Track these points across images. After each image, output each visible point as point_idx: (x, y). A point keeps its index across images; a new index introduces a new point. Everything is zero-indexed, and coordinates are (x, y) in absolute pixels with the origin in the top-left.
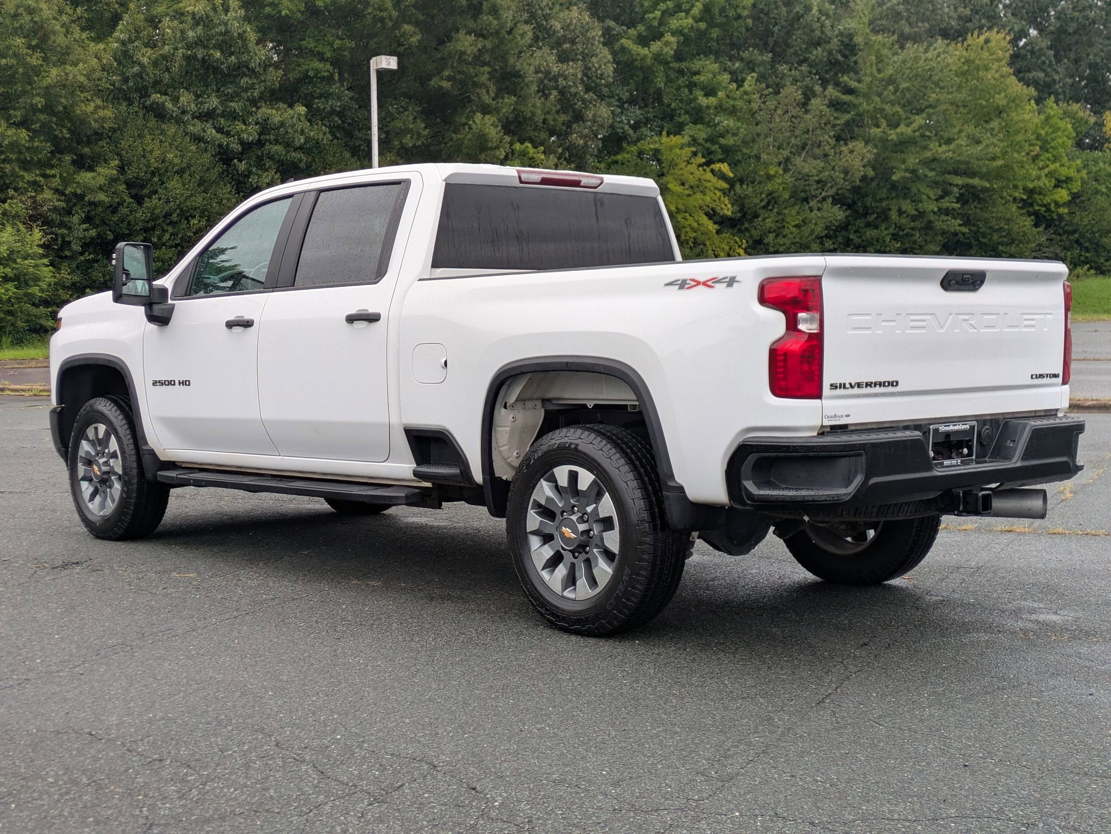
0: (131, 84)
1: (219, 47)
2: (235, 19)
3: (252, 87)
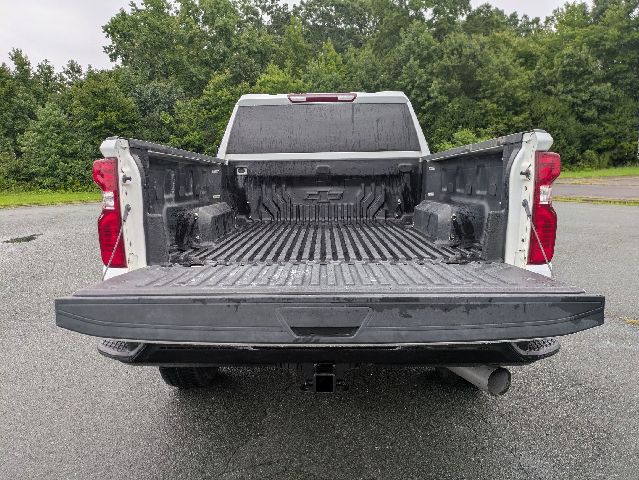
0: (540, 84)
1: (577, 65)
2: (584, 53)
3: (589, 78)
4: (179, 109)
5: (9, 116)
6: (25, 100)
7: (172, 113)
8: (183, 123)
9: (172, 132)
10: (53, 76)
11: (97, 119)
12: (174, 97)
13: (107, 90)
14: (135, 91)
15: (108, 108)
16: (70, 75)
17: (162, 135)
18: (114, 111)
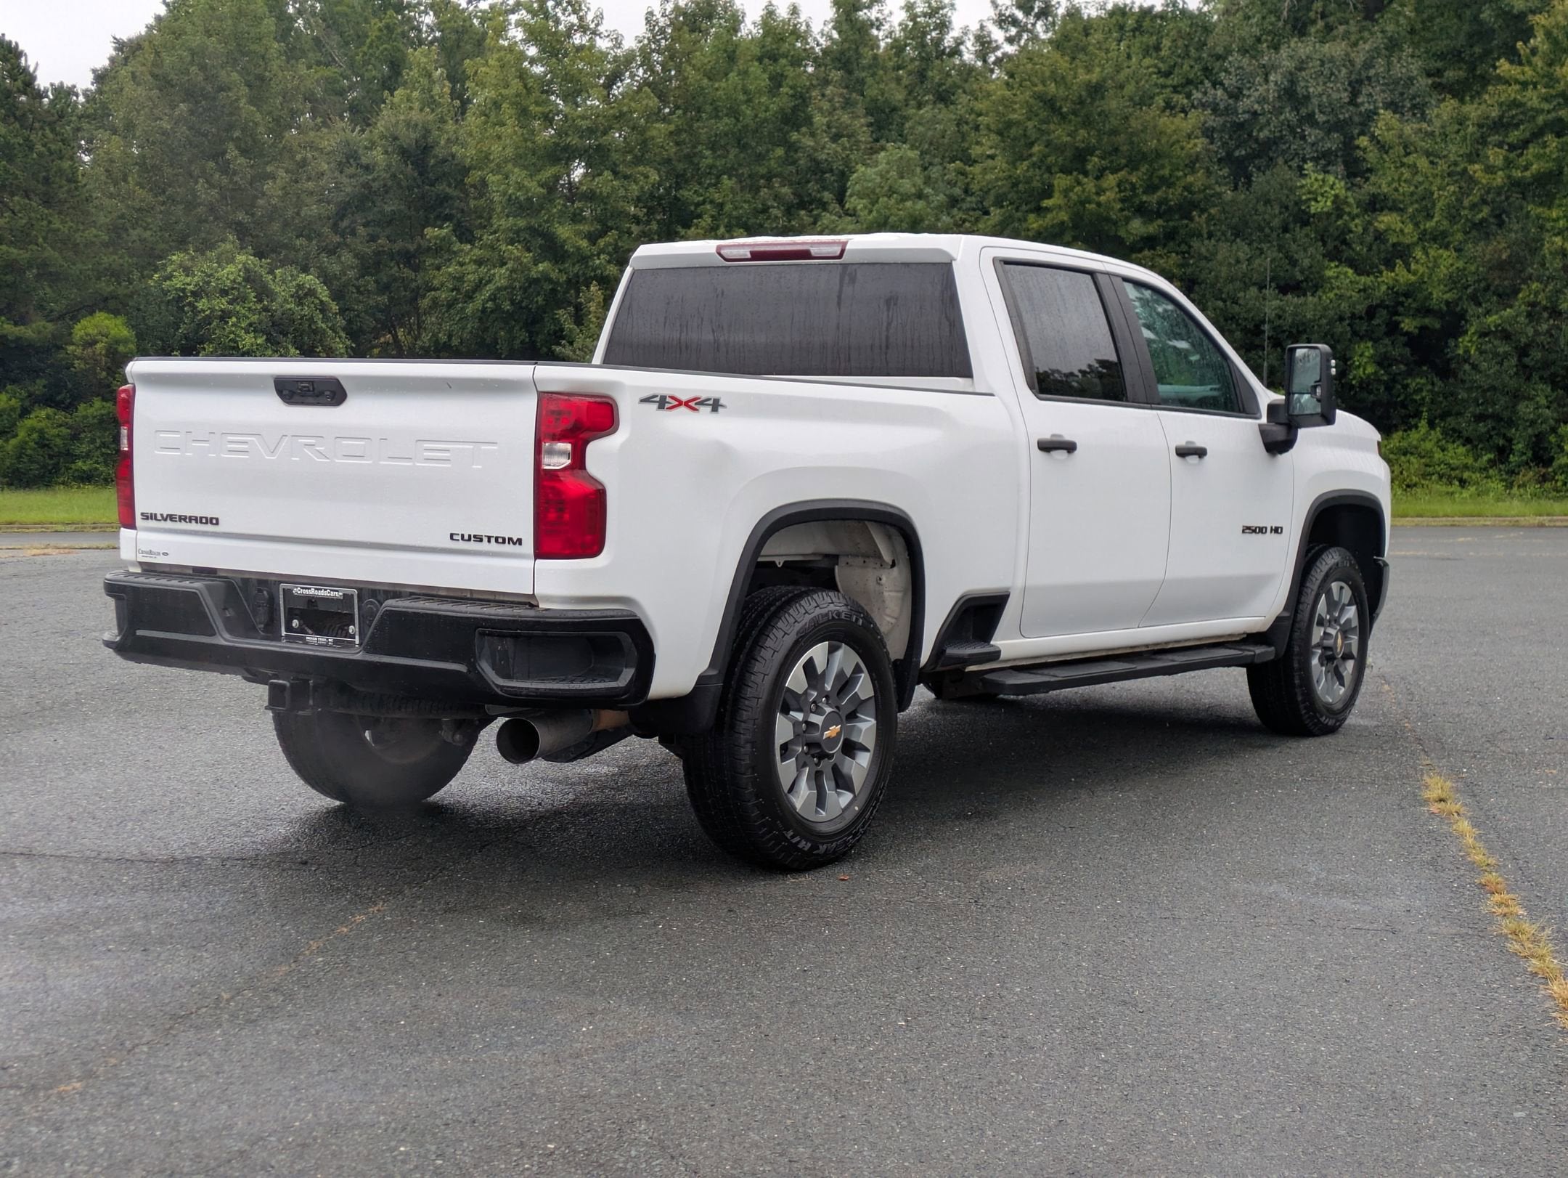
4: (1383, 148)
5: (777, 197)
6: (836, 138)
7: (1355, 170)
8: (1394, 208)
9: (1338, 248)
10: (948, 41)
11: (1047, 203)
12: (1373, 96)
13: (1096, 90)
14: (1216, 84)
15: (1094, 162)
16: (1013, 31)
17: (1294, 263)
18: (1115, 171)
